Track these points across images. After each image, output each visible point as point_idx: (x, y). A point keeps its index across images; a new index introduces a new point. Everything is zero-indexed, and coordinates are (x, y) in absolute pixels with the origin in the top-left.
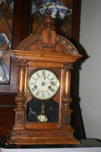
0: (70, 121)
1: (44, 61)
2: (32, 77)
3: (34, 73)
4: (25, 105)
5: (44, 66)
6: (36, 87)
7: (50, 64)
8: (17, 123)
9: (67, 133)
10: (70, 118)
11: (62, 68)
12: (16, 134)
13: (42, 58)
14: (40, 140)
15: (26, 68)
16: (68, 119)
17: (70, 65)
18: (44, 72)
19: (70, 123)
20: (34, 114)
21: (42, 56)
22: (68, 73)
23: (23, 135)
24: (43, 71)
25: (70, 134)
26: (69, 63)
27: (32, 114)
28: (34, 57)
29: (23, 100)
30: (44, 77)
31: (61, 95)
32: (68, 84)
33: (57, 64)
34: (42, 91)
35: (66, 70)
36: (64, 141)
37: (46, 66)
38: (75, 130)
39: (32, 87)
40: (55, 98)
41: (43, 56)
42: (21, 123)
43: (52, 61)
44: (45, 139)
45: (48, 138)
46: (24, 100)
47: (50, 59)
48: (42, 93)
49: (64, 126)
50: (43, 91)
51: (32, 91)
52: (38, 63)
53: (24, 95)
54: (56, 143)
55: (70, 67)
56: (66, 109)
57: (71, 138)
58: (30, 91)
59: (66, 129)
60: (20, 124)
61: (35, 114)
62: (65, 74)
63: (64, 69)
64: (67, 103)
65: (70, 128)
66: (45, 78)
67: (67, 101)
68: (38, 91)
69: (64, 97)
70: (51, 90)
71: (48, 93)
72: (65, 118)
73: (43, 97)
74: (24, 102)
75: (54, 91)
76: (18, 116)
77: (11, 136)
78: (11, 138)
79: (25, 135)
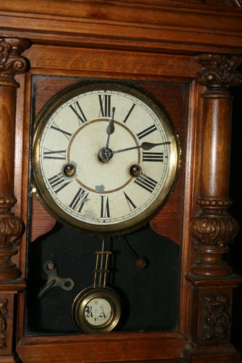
1: (107, 42)
2: (50, 122)
3: (62, 103)
4: (20, 259)
5: (105, 67)
6: (69, 170)
7: (137, 58)
10: (230, 310)
11: (193, 79)
13: (95, 27)
15: (20, 78)
17: (232, 63)
18: (108, 99)
19: (229, 332)
20: (65, 288)
21: (93, 16)
22: (220, 104)
24: (102, 93)
26: (229, 56)
27: (59, 288)
28: (54, 23)
29: (7, 237)
30: (108, 123)
31: (187, 207)
32: (218, 157)
33: (170, 62)
34: (100, 190)
35: (210, 88)
37: (118, 70)
39: (50, 169)
40: (158, 218)
41: (103, 17)
43: (148, 45)
46: (12, 235)
47: (138, 33)
48: (98, 196)
49: (203, 349)
50: (102, 187)
51: (51, 191)
52: (78, 55)
53: (13, 210)
55: (230, 72)
58: (42, 190)
61: (70, 289)
62: (207, 109)
63: (201, 84)
64: (217, 245)
65: (233, 357)
66: (111, 130)
67: (217, 234)
68: (79, 186)
69: (201, 215)
70: (143, 182)
71: (126, 196)
72: (210, 314)
73: (102, 216)
74: (10, 245)
75: (153, 189)
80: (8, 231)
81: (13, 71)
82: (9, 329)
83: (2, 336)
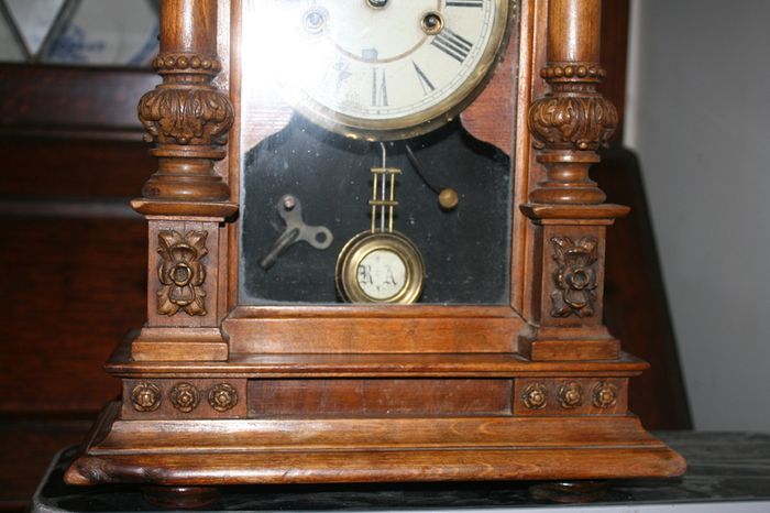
0: (600, 292)
4: (230, 169)
6: (314, 21)
8: (159, 305)
9: (580, 390)
10: (600, 265)
12: (157, 397)
14: (357, 441)
16: (582, 274)
19: (600, 304)
20: (316, 245)
23: (213, 402)
25: (605, 394)
31: (523, 84)
34: (372, 57)
36: (555, 449)
38: (645, 365)
40: (475, 109)
42: (195, 306)
44: (397, 436)
45: (420, 432)
46: (214, 121)
48: (368, 67)
49: (550, 332)
50: (375, 51)
54: (489, 470)
56: (567, 192)
57: (606, 425)
59: (572, 356)
60: (183, 318)
61: (324, 245)
64: (575, 148)
65: (605, 348)
67: (573, 124)
69: (548, 95)
70: (447, 44)
71: (417, 69)
72: (563, 268)
73: (374, 103)
75: (465, 56)
76: (167, 252)
77: (118, 417)
78: (118, 427)
79: (230, 406)
80: (208, 115)
82: (211, 282)
83: (199, 293)
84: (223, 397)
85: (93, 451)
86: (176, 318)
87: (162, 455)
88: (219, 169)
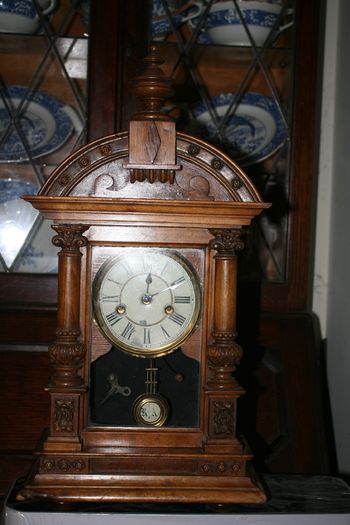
0: (235, 424)
1: (142, 224)
2: (108, 276)
4: (84, 372)
6: (120, 309)
8: (54, 429)
9: (225, 465)
10: (235, 414)
12: (53, 465)
15: (83, 250)
16: (226, 418)
17: (232, 235)
19: (234, 430)
20: (124, 394)
21: (128, 210)
22: (229, 264)
23: (75, 467)
25: (235, 468)
26: (230, 230)
28: (103, 215)
29: (74, 357)
34: (144, 324)
35: (219, 252)
37: (153, 241)
38: (252, 456)
39: (107, 308)
41: (134, 211)
42: (69, 429)
43: (170, 225)
45: (158, 482)
46: (77, 356)
48: (143, 328)
49: (213, 441)
50: (145, 322)
51: (108, 324)
53: (79, 339)
54: (184, 499)
55: (232, 242)
56: (222, 384)
57: (236, 480)
58: (101, 324)
59: (221, 451)
60: (66, 434)
61: (128, 395)
63: (212, 249)
64: (223, 366)
65: (236, 448)
67: (222, 357)
68: (127, 322)
69: (213, 344)
70: (175, 318)
71: (163, 328)
72: (218, 415)
73: (145, 343)
74: (77, 363)
75: (183, 323)
76: (59, 408)
77: (38, 473)
78: (37, 476)
79: (82, 469)
80: (75, 354)
81: (78, 246)
82: (76, 418)
83: (71, 423)
84: (79, 465)
85: (28, 487)
86: (62, 434)
87: (55, 489)
88: (80, 373)
